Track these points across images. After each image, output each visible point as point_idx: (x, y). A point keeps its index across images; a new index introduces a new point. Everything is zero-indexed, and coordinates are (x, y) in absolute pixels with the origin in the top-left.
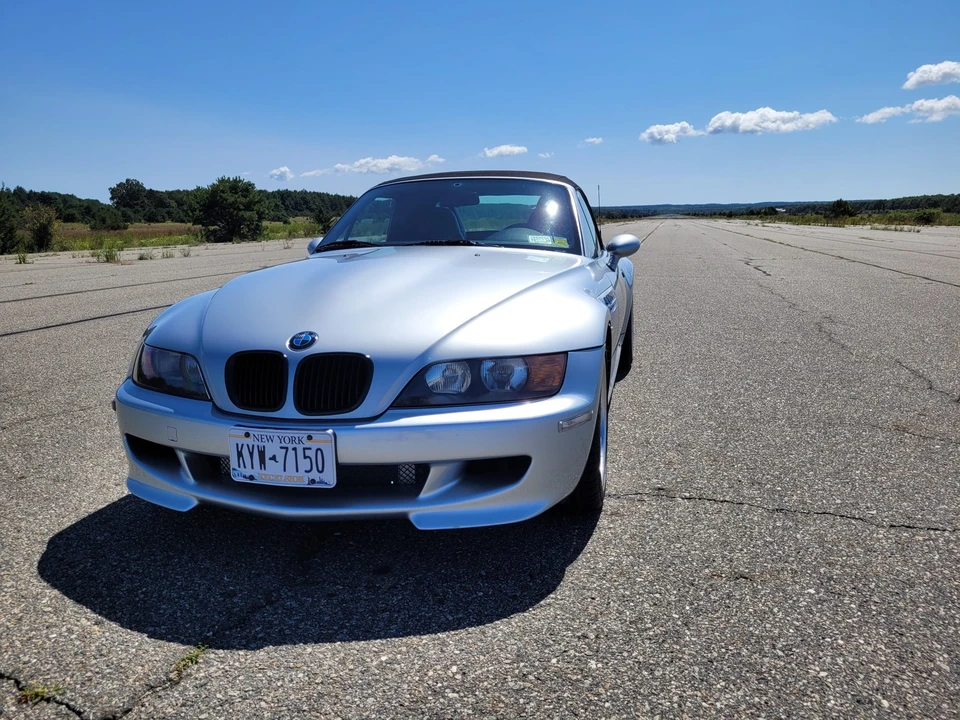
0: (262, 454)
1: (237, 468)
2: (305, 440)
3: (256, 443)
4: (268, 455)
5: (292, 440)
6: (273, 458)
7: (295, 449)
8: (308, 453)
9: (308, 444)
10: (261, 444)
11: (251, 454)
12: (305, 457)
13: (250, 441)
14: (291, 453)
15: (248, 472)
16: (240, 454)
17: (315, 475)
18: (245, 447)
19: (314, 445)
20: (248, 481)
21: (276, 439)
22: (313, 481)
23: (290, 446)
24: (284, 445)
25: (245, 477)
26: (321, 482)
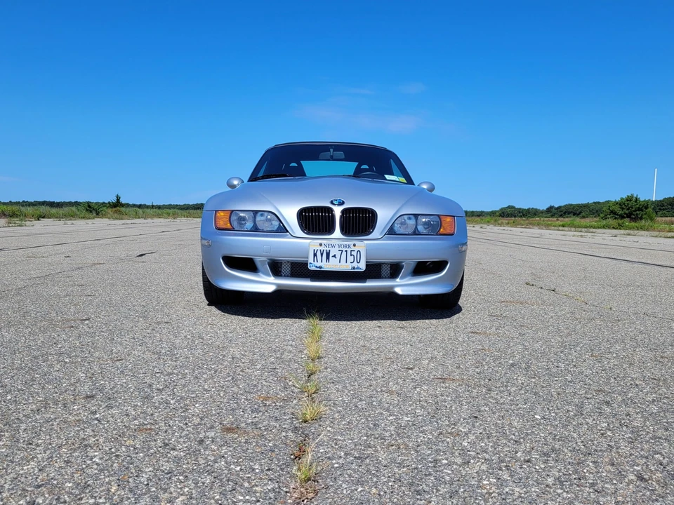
0: (328, 255)
1: (312, 262)
2: (352, 246)
3: (325, 249)
4: (331, 255)
5: (345, 246)
6: (334, 256)
7: (346, 251)
8: (353, 253)
9: (353, 248)
10: (328, 249)
11: (322, 255)
12: (351, 255)
13: (322, 248)
14: (344, 253)
15: (319, 264)
16: (315, 255)
17: (355, 264)
18: (319, 251)
19: (356, 249)
20: (319, 269)
21: (337, 246)
22: (354, 268)
23: (344, 250)
24: (341, 249)
25: (316, 267)
26: (358, 268)
